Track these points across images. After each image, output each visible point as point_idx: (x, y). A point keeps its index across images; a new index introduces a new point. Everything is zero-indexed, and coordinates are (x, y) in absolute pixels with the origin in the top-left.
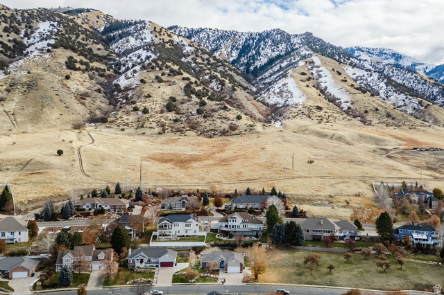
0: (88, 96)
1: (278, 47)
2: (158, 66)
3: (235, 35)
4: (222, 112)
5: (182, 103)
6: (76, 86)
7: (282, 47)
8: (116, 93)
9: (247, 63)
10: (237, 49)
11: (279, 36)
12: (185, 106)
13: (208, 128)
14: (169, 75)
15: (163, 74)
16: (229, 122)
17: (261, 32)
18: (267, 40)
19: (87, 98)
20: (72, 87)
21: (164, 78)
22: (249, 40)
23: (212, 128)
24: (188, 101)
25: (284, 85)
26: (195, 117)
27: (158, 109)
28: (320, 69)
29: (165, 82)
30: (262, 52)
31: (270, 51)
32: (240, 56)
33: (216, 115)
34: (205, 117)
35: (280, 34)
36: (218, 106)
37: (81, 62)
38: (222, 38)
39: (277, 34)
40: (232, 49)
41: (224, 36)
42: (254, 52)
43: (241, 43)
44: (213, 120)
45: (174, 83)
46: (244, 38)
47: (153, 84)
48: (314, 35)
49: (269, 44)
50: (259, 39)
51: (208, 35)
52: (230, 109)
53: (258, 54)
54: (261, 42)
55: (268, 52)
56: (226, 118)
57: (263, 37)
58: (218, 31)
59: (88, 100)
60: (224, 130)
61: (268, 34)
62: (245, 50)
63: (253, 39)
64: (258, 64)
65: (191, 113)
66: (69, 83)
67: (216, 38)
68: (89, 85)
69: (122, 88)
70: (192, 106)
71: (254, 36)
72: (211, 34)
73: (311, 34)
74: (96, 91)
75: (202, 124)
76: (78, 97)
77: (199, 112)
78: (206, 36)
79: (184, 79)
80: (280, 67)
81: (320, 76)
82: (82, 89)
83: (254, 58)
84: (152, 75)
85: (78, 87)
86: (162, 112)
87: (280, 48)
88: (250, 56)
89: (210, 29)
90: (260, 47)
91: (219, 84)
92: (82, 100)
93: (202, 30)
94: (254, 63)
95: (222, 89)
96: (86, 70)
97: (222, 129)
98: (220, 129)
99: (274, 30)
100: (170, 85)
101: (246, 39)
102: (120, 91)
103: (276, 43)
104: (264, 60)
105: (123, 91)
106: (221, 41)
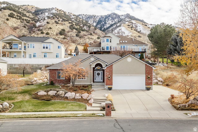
0: (18, 29)
1: (114, 20)
2: (57, 18)
3: (95, 16)
4: (90, 36)
5: (68, 32)
6: (12, 24)
7: (116, 20)
8: (34, 28)
9: (101, 27)
10: (96, 22)
11: (115, 15)
12: (70, 33)
13: (82, 42)
14: (62, 21)
15: (59, 21)
16: (93, 40)
17: (106, 15)
18: (109, 18)
19: (17, 29)
20: (9, 24)
21: (59, 22)
22: (101, 18)
23: (84, 42)
24: (71, 31)
25: (120, 30)
26: (75, 38)
27: (55, 34)
28: (136, 24)
29: (59, 24)
30: (107, 23)
31: (111, 22)
32: (97, 25)
33: (86, 37)
34: (80, 38)
35: (115, 14)
36: (87, 34)
37: (17, 16)
38: (89, 18)
39: (114, 15)
40: (94, 22)
41: (90, 17)
42: (103, 23)
43: (97, 19)
44: (85, 39)
45: (64, 24)
46: (99, 18)
47: (53, 24)
48: (130, 15)
49: (110, 19)
50: (105, 18)
51: (83, 17)
52: (94, 35)
53: (105, 23)
54: (106, 19)
55: (110, 22)
56: (91, 39)
57: (107, 17)
58: (87, 15)
59: (18, 30)
60: (91, 43)
61: (109, 15)
62: (99, 22)
63: (103, 18)
64: (105, 27)
65: (73, 36)
66: (8, 22)
67: (86, 18)
68: (19, 24)
69: (37, 26)
70: (73, 33)
71: (103, 17)
72: (84, 16)
73: (129, 14)
74: (23, 27)
75: (79, 41)
76: (13, 29)
77: (77, 35)
78: (82, 17)
79: (69, 23)
80: (117, 26)
81: (137, 27)
82: (15, 25)
83: (103, 25)
84: (53, 21)
85: (13, 24)
86: (57, 35)
87: (115, 20)
88: (102, 25)
89: (83, 15)
90: (106, 21)
91: (88, 27)
92: (14, 30)
93: (80, 15)
94: (103, 27)
95: (89, 29)
96: (19, 19)
97: (89, 43)
98: (89, 42)
99: (112, 13)
100: (62, 25)
101: (100, 18)
102: (36, 27)
103: (113, 19)
104: (108, 25)
105: (37, 27)
106: (89, 19)
